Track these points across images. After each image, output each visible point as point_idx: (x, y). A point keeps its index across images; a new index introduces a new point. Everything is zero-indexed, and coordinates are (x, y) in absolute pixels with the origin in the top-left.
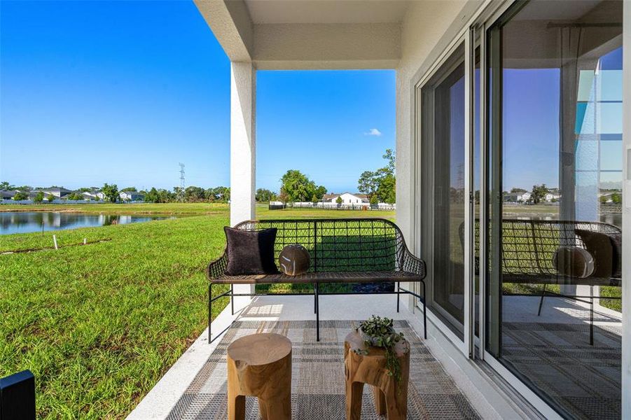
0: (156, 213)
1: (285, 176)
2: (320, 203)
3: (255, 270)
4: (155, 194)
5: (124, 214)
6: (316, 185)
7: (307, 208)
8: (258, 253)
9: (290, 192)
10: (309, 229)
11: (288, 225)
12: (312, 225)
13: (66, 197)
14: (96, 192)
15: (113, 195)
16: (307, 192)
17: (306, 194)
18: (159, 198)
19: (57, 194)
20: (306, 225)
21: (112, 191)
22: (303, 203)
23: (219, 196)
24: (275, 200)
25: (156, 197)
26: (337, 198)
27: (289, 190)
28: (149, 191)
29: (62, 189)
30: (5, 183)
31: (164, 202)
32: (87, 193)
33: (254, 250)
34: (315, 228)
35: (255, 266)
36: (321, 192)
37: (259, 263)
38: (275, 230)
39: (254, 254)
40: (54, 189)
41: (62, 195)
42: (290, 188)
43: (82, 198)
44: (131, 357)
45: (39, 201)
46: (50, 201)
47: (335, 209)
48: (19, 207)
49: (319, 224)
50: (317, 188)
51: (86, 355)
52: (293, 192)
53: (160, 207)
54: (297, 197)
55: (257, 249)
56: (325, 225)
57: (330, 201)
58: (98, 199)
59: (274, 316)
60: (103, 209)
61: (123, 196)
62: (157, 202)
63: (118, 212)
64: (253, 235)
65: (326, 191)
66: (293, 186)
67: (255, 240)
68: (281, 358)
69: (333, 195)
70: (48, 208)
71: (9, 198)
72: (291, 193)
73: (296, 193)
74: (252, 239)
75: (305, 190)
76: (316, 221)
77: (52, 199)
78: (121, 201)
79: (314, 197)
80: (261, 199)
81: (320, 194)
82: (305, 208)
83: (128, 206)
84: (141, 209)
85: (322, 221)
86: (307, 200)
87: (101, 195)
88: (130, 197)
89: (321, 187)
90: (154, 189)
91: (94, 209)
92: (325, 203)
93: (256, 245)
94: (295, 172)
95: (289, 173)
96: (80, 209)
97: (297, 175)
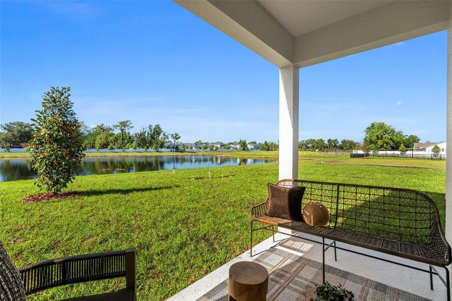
0: (266, 158)
1: (368, 128)
2: (409, 153)
3: (284, 216)
4: (267, 145)
5: (249, 158)
6: (404, 134)
7: (393, 156)
8: (287, 204)
9: (373, 142)
10: (332, 190)
11: (315, 186)
12: (335, 187)
13: (223, 147)
14: (236, 145)
15: (244, 146)
16: (394, 142)
17: (392, 143)
18: (269, 148)
19: (219, 146)
20: (330, 187)
21: (244, 144)
22: (388, 152)
23: (310, 146)
24: (358, 149)
25: (267, 147)
26: (433, 147)
27: (373, 140)
28: (263, 143)
29: (221, 143)
30: (200, 141)
31: (272, 150)
32: (232, 145)
33: (284, 202)
34: (338, 191)
35: (284, 213)
36: (411, 140)
37: (288, 211)
38: (304, 189)
39: (284, 204)
40: (218, 143)
41: (221, 146)
42: (374, 138)
43: (229, 148)
44: (214, 250)
45: (212, 150)
46: (216, 149)
47: (428, 159)
48: (205, 153)
49: (341, 188)
50: (407, 137)
51: (198, 242)
52: (377, 142)
53: (270, 153)
54: (382, 146)
55: (287, 201)
56: (347, 188)
57: (424, 149)
58: (237, 149)
59: (301, 251)
60: (239, 155)
61: (249, 147)
62: (268, 150)
63: (246, 157)
64: (285, 191)
65: (419, 140)
66: (377, 136)
67: (287, 195)
68: (253, 283)
69: (428, 144)
70: (215, 153)
71: (201, 148)
72: (376, 143)
73: (380, 142)
74: (284, 193)
75: (391, 139)
76: (339, 185)
77: (217, 148)
78: (248, 150)
79: (402, 146)
80: (345, 148)
81: (410, 143)
82: (390, 157)
83: (251, 153)
84: (258, 155)
85: (344, 185)
86: (393, 149)
87: (238, 146)
88: (253, 147)
89: (412, 136)
90: (266, 142)
91: (235, 155)
92: (415, 153)
93: (286, 199)
94: (379, 124)
95: (373, 125)
96: (228, 155)
97: (381, 126)
